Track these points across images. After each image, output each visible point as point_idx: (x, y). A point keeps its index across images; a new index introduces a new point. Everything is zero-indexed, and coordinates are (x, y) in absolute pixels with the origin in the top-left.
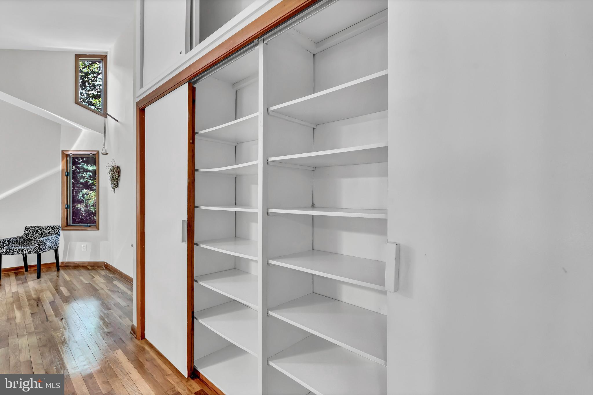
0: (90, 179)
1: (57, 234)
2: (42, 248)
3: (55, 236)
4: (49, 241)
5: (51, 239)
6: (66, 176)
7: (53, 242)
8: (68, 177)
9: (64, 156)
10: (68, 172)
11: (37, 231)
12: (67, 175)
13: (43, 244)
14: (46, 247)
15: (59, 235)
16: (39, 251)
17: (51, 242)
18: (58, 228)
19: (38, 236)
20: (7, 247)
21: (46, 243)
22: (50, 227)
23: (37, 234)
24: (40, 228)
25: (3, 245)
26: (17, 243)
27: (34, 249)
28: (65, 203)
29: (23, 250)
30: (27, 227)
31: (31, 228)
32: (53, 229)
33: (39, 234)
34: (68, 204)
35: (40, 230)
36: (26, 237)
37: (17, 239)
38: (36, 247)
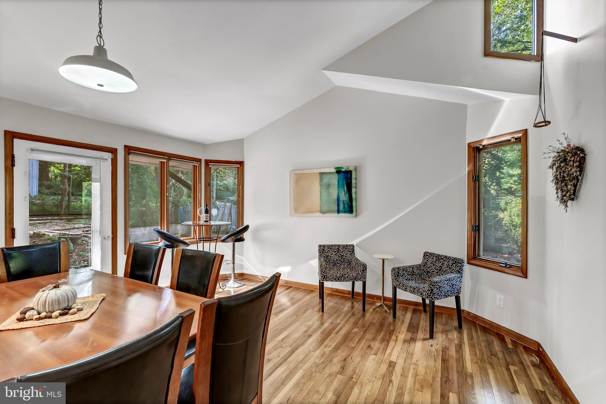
1: (459, 272)
2: (435, 294)
3: (455, 275)
4: (446, 283)
5: (450, 280)
6: (474, 182)
7: (452, 285)
8: (477, 182)
9: (471, 150)
10: (477, 175)
11: (435, 262)
12: (475, 180)
13: (438, 287)
14: (441, 293)
15: (462, 273)
17: (449, 284)
18: (460, 263)
19: (436, 269)
20: (401, 279)
21: (441, 287)
22: (451, 259)
23: (435, 266)
24: (439, 257)
25: (398, 275)
26: (413, 274)
27: (426, 292)
28: (473, 223)
29: (415, 289)
30: (426, 253)
31: (430, 256)
32: (455, 264)
33: (438, 267)
34: (477, 225)
35: (439, 261)
36: (424, 268)
37: (413, 268)
38: (429, 290)
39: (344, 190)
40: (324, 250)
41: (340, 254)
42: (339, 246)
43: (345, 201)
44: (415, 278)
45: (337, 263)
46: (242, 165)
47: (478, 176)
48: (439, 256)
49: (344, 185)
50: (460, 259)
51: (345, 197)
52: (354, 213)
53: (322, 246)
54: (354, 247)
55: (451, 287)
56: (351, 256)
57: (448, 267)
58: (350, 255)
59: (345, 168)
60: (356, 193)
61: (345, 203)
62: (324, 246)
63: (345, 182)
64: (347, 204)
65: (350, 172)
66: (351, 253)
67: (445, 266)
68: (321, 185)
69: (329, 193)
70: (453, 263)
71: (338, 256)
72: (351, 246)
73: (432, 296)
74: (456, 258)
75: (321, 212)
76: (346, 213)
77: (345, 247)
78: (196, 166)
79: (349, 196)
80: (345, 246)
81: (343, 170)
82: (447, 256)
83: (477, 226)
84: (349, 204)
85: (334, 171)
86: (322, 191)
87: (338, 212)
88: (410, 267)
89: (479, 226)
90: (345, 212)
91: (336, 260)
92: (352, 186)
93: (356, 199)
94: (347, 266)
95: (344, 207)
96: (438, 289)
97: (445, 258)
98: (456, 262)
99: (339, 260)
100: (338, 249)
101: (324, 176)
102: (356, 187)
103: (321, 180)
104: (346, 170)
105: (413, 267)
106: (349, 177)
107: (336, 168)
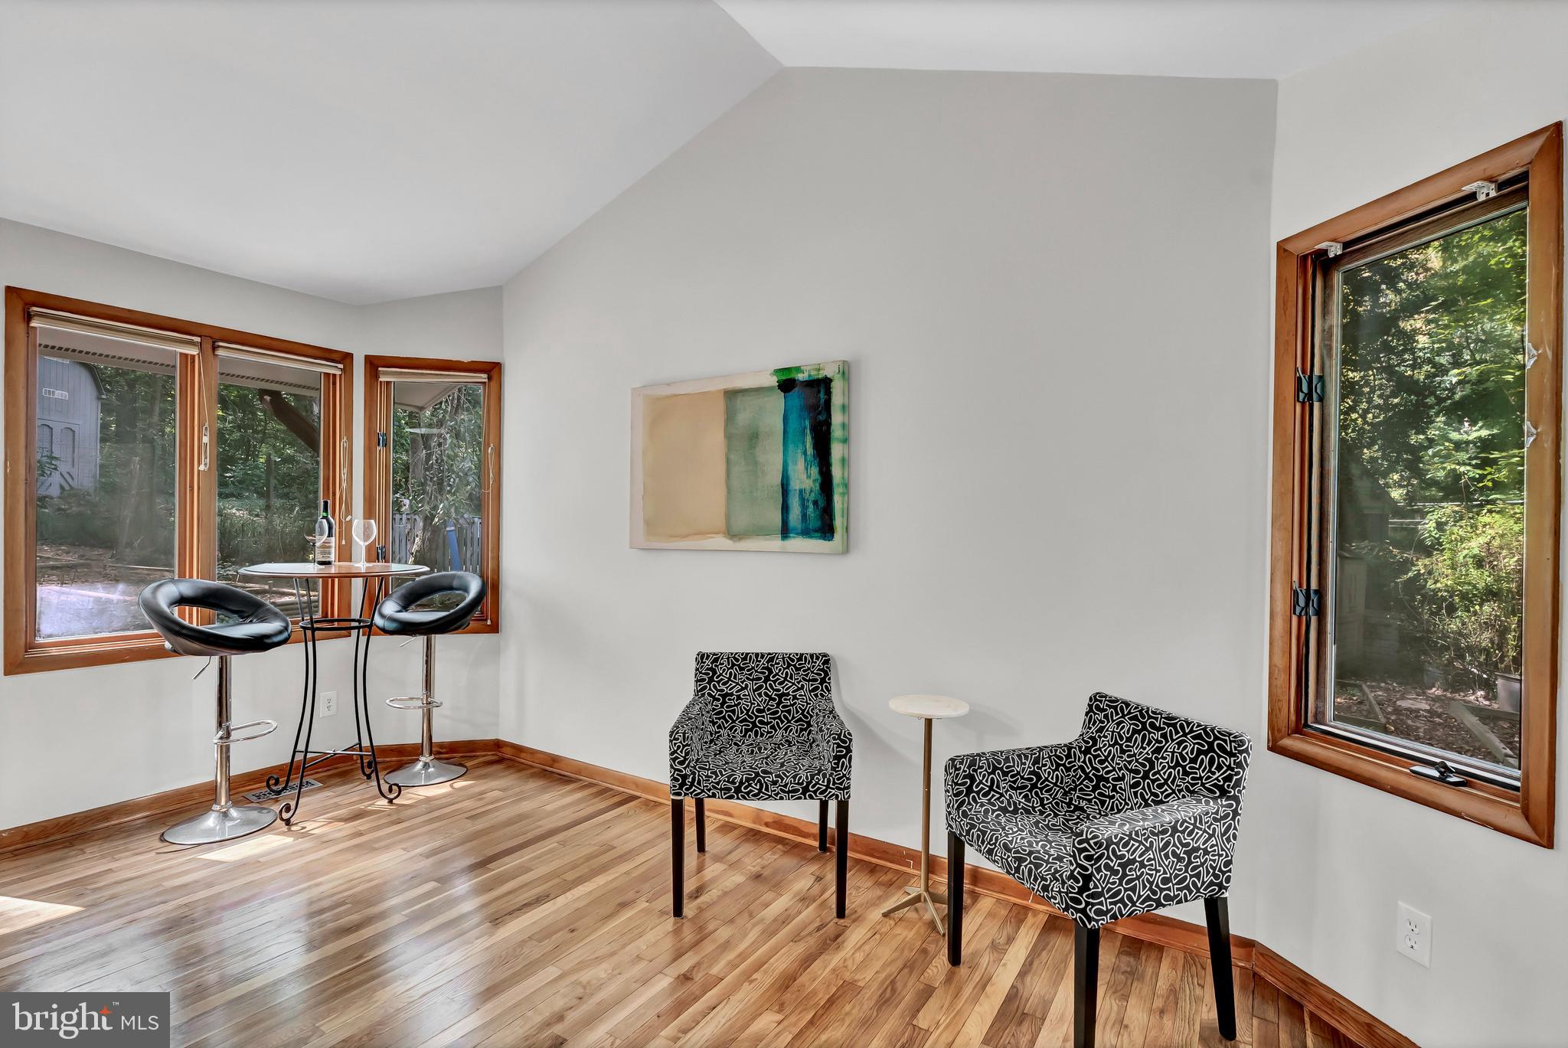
0: (1469, 465)
1: (1224, 793)
2: (1101, 894)
3: (1200, 809)
4: (1158, 843)
5: (1175, 830)
6: (1303, 403)
7: (1189, 854)
8: (1316, 405)
9: (1293, 267)
10: (1317, 372)
11: (1129, 740)
12: (1309, 395)
13: (1115, 864)
15: (1236, 799)
16: (1083, 911)
17: (1170, 849)
18: (1231, 754)
19: (1131, 771)
20: (982, 805)
21: (1133, 861)
22: (1192, 731)
23: (1129, 756)
24: (1145, 721)
25: (969, 790)
26: (1034, 786)
27: (1063, 883)
28: (1295, 577)
29: (1021, 860)
30: (1096, 700)
31: (1109, 711)
32: (1206, 753)
33: (1137, 761)
34: (1314, 586)
35: (1144, 736)
36: (1084, 762)
37: (1036, 761)
38: (1072, 876)
39: (805, 453)
40: (714, 672)
41: (774, 690)
42: (772, 658)
43: (808, 492)
44: (1043, 805)
45: (761, 722)
46: (495, 377)
47: (1321, 378)
48: (1143, 717)
49: (804, 434)
50: (1230, 734)
51: (809, 477)
52: (838, 536)
53: (707, 659)
54: (827, 662)
55: (1180, 859)
56: (816, 695)
57: (1178, 764)
58: (810, 691)
59: (808, 368)
60: (844, 461)
61: (808, 500)
62: (716, 658)
63: (807, 423)
64: (815, 503)
65: (825, 383)
66: (816, 684)
67: (1165, 758)
68: (729, 437)
69: (756, 463)
70: (1200, 752)
71: (766, 694)
72: (817, 658)
73: (1087, 904)
74: (1212, 730)
75: (729, 534)
76: (811, 537)
77: (796, 662)
78: (334, 375)
79: (821, 473)
80: (793, 661)
81: (801, 377)
82: (1174, 718)
83: (1316, 592)
84: (822, 504)
85: (773, 381)
86: (732, 457)
87: (785, 532)
88: (1022, 755)
89: (1321, 593)
90: (806, 533)
91: (759, 711)
92: (832, 435)
93: (846, 486)
94: (799, 736)
95: (804, 516)
96: (1116, 873)
97: (1169, 725)
98: (1211, 744)
99: (769, 709)
100: (767, 668)
101: (739, 401)
102: (845, 441)
103: (730, 417)
104: (811, 379)
105: (1035, 755)
106: (822, 401)
107: (778, 371)
